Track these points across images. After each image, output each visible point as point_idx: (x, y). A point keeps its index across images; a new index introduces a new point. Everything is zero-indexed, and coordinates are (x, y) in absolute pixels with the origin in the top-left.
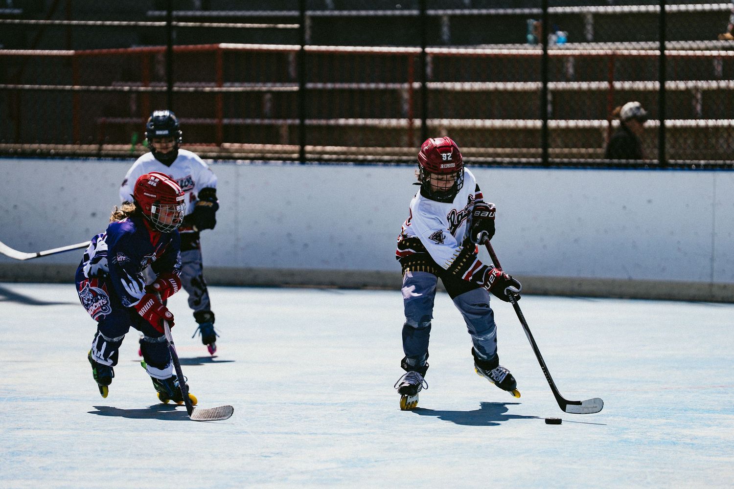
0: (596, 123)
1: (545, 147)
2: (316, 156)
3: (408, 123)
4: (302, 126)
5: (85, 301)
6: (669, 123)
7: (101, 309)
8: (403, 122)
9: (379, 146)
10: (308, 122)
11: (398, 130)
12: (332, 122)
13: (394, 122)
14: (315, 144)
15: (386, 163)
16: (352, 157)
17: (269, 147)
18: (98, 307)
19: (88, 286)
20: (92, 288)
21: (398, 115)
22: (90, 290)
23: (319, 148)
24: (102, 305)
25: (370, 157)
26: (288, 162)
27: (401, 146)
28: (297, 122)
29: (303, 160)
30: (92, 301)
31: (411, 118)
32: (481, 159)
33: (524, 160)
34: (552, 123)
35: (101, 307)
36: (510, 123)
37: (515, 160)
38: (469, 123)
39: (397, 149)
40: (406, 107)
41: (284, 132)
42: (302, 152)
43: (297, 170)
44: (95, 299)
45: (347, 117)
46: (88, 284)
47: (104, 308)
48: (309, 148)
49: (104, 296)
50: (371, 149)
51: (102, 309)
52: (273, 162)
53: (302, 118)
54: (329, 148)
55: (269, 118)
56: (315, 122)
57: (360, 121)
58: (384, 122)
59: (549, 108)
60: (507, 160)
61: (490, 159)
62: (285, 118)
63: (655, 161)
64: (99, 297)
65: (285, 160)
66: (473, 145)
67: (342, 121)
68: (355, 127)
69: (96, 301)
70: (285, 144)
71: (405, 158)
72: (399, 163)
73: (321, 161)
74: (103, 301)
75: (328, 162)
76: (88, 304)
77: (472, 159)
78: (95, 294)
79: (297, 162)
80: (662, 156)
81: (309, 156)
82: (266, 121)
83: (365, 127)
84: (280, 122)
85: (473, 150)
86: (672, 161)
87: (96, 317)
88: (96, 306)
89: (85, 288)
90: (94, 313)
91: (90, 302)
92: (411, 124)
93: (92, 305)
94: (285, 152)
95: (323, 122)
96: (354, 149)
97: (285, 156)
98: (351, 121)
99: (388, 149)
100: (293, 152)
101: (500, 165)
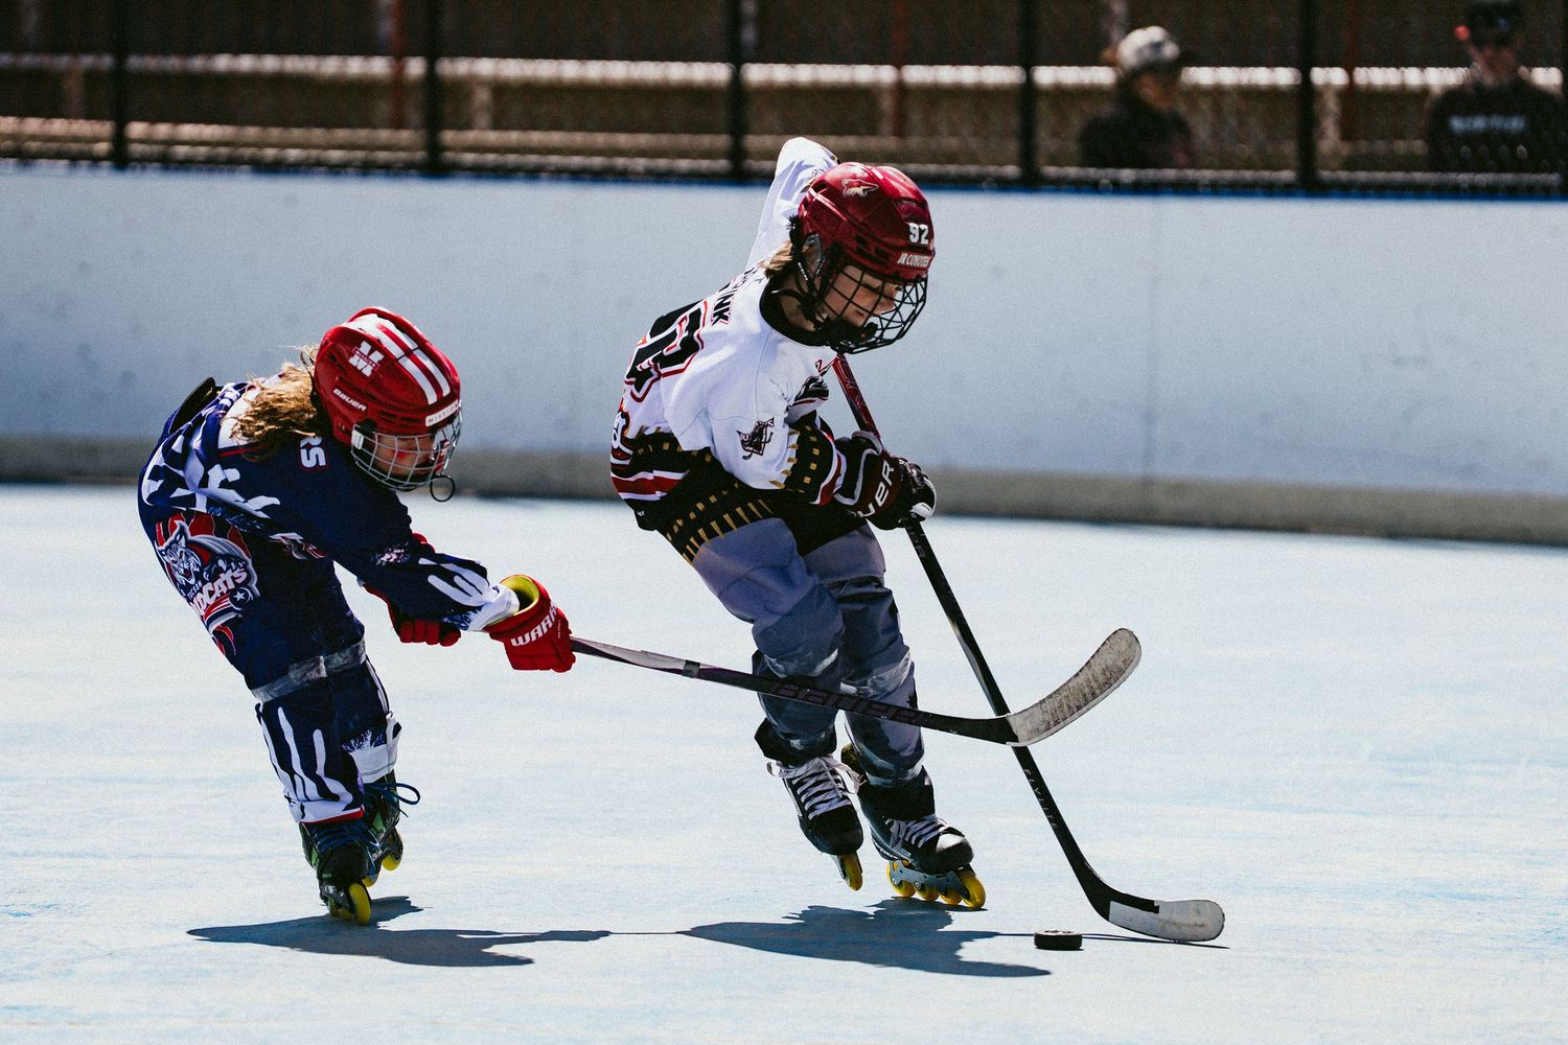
0: (864, 74)
1: (738, 130)
2: (156, 149)
3: (392, 67)
4: (119, 73)
5: (178, 577)
6: (1046, 75)
7: (227, 602)
8: (379, 66)
9: (318, 126)
10: (135, 62)
11: (364, 88)
12: (197, 63)
13: (355, 66)
14: (154, 120)
15: (336, 170)
16: (248, 152)
17: (33, 125)
18: (217, 594)
19: (182, 532)
20: (198, 538)
21: (368, 50)
22: (189, 544)
23: (163, 130)
24: (231, 586)
25: (293, 154)
26: (84, 163)
27: (374, 127)
28: (107, 61)
29: (121, 158)
30: (199, 576)
31: (399, 55)
32: (576, 161)
33: (684, 164)
34: (756, 73)
35: (231, 593)
36: (649, 72)
37: (662, 163)
38: (545, 69)
39: (362, 135)
40: (387, 27)
41: (74, 89)
42: (120, 140)
43: (105, 185)
44: (209, 572)
45: (237, 51)
46: (182, 528)
47: (239, 596)
48: (137, 129)
49: (238, 559)
50: (297, 133)
51: (234, 601)
52: (43, 161)
53: (121, 52)
54: (188, 130)
55: (37, 51)
56: (151, 63)
57: (270, 63)
58: (330, 66)
59: (749, 35)
60: (640, 163)
61: (597, 161)
62: (77, 50)
63: (1011, 170)
64: (221, 563)
65: (74, 159)
66: (556, 126)
67: (222, 63)
68: (254, 79)
69: (214, 578)
70: (77, 117)
71: (382, 156)
72: (367, 169)
73: (168, 162)
74: (236, 574)
75: (186, 165)
76: (191, 586)
77: (554, 160)
78: (207, 556)
79: (106, 164)
80: (1027, 159)
81: (137, 149)
82: (28, 60)
83: (279, 80)
84: (63, 62)
85: (556, 138)
86: (1051, 171)
87: (214, 626)
88: (211, 593)
89: (171, 538)
90: (208, 613)
91: (192, 581)
92: (399, 70)
93: (201, 591)
94: (76, 139)
95: (173, 63)
96: (252, 132)
97: (75, 147)
98: (246, 63)
99: (341, 134)
100: (97, 140)
101: (622, 177)
